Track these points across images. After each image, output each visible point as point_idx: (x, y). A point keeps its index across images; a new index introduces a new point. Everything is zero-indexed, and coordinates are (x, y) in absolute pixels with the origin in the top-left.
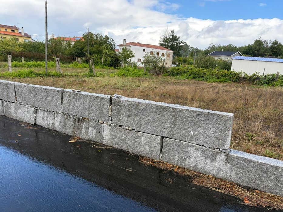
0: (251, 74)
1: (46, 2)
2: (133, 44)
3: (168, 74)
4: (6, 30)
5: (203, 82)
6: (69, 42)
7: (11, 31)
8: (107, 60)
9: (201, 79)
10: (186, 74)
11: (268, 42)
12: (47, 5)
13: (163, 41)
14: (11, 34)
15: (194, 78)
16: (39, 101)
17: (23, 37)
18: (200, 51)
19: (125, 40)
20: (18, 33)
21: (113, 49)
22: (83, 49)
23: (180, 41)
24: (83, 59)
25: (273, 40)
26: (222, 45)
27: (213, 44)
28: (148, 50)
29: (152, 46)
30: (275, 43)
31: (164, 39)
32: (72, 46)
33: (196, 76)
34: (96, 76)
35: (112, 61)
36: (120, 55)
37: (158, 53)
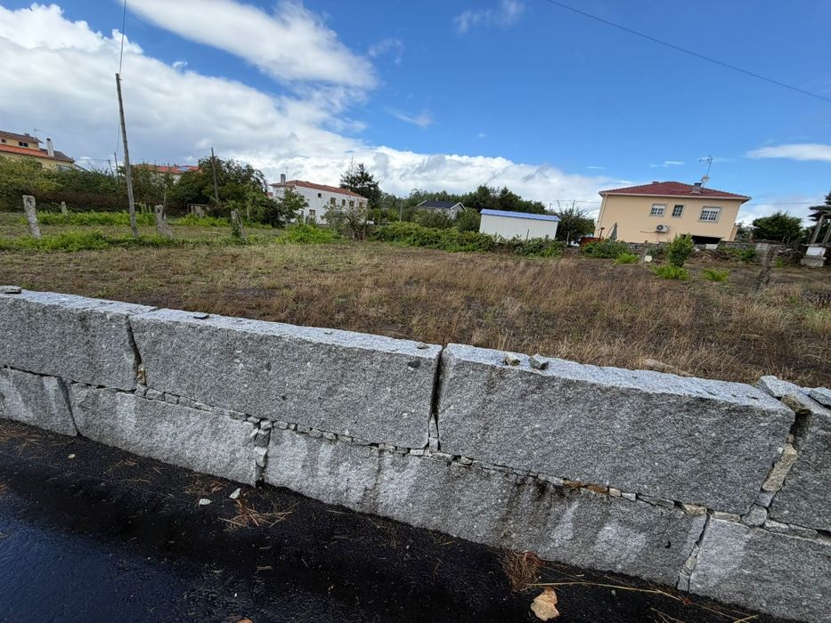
0: (510, 238)
1: (117, 75)
2: (298, 183)
3: (375, 237)
4: (4, 141)
5: (437, 252)
6: (168, 174)
7: (18, 145)
8: (256, 212)
9: (434, 246)
10: (408, 239)
11: (496, 189)
12: (121, 82)
13: (347, 181)
14: (18, 151)
15: (422, 244)
16: (284, 398)
17: (51, 159)
18: (400, 201)
19: (282, 176)
20: (37, 151)
21: (263, 191)
22: (201, 189)
23: (374, 182)
24: (208, 208)
25: (502, 188)
26: (429, 192)
28: (327, 196)
29: (333, 189)
30: (505, 191)
31: (348, 177)
32: (174, 182)
33: (425, 242)
34: (250, 244)
35: (266, 214)
36: (281, 202)
37: (344, 201)
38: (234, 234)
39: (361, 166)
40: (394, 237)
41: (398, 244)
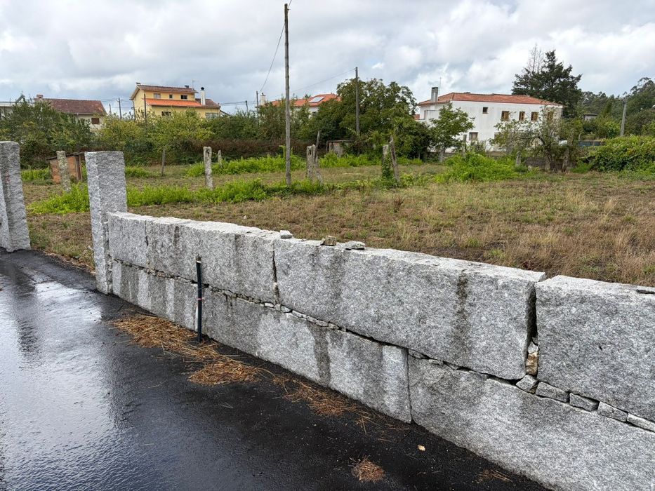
1: (286, 5)
2: (454, 96)
3: (589, 166)
4: (171, 97)
6: (304, 108)
7: (180, 98)
8: (403, 143)
13: (525, 84)
14: (180, 104)
17: (204, 108)
18: (620, 102)
19: (435, 90)
20: (193, 101)
21: (410, 114)
22: (339, 120)
23: (572, 78)
24: (347, 144)
27: (647, 79)
28: (496, 109)
29: (505, 97)
31: (526, 77)
32: (310, 117)
34: (404, 187)
35: (414, 145)
36: (434, 126)
37: (522, 114)
38: (384, 174)
39: (551, 56)
40: (624, 164)
41: (636, 174)
